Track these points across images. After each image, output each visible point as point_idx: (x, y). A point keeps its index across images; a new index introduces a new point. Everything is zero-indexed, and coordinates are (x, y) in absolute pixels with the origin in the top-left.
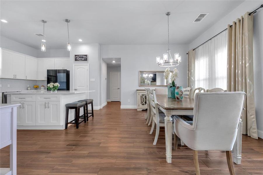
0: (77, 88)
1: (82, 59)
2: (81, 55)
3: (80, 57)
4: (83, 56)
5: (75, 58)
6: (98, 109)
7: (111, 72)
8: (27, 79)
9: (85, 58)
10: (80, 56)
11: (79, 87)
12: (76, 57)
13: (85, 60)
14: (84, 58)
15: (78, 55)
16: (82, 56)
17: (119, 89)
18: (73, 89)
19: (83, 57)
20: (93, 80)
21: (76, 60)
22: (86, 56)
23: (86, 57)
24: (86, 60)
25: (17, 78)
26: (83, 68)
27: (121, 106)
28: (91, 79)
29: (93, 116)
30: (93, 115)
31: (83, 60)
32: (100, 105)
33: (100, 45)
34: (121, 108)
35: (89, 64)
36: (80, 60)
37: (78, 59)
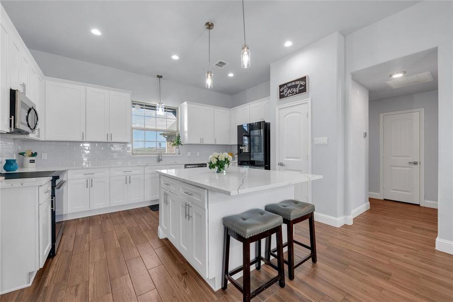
0: (285, 160)
1: (294, 90)
2: (291, 82)
3: (290, 88)
4: (297, 83)
5: (280, 92)
6: (338, 226)
7: (381, 115)
8: (217, 144)
9: (301, 86)
10: (289, 85)
11: (287, 158)
12: (282, 89)
13: (300, 91)
14: (298, 87)
15: (286, 84)
16: (293, 83)
17: (415, 163)
18: (277, 163)
19: (296, 86)
20: (323, 140)
21: (281, 97)
22: (304, 79)
23: (302, 83)
24: (303, 90)
25: (204, 143)
26: (297, 112)
27: (437, 239)
28: (316, 139)
29: (314, 261)
30: (313, 257)
31: (296, 93)
32: (346, 212)
33: (345, 36)
34: (437, 248)
35: (311, 100)
36: (290, 93)
37: (286, 93)
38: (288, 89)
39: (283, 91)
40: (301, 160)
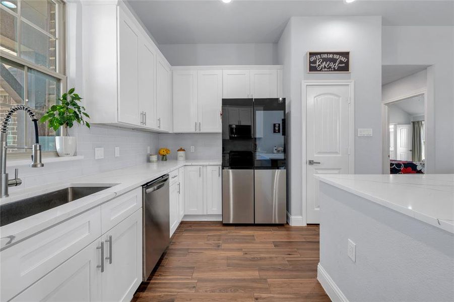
0: (315, 157)
1: (332, 65)
2: (327, 53)
3: (325, 60)
4: (336, 57)
5: (310, 62)
9: (341, 62)
10: (325, 56)
11: (319, 153)
12: (313, 59)
13: (340, 69)
14: (338, 63)
15: (320, 54)
16: (331, 56)
18: (304, 160)
19: (334, 61)
20: (366, 131)
21: (312, 69)
22: (346, 54)
23: (343, 59)
24: (345, 67)
28: (360, 130)
31: (335, 70)
35: (355, 82)
36: (325, 67)
37: (319, 65)
38: (323, 62)
39: (314, 62)
40: (340, 155)
